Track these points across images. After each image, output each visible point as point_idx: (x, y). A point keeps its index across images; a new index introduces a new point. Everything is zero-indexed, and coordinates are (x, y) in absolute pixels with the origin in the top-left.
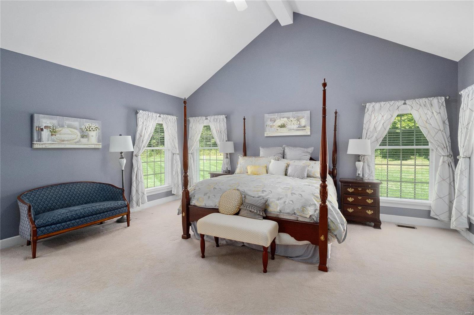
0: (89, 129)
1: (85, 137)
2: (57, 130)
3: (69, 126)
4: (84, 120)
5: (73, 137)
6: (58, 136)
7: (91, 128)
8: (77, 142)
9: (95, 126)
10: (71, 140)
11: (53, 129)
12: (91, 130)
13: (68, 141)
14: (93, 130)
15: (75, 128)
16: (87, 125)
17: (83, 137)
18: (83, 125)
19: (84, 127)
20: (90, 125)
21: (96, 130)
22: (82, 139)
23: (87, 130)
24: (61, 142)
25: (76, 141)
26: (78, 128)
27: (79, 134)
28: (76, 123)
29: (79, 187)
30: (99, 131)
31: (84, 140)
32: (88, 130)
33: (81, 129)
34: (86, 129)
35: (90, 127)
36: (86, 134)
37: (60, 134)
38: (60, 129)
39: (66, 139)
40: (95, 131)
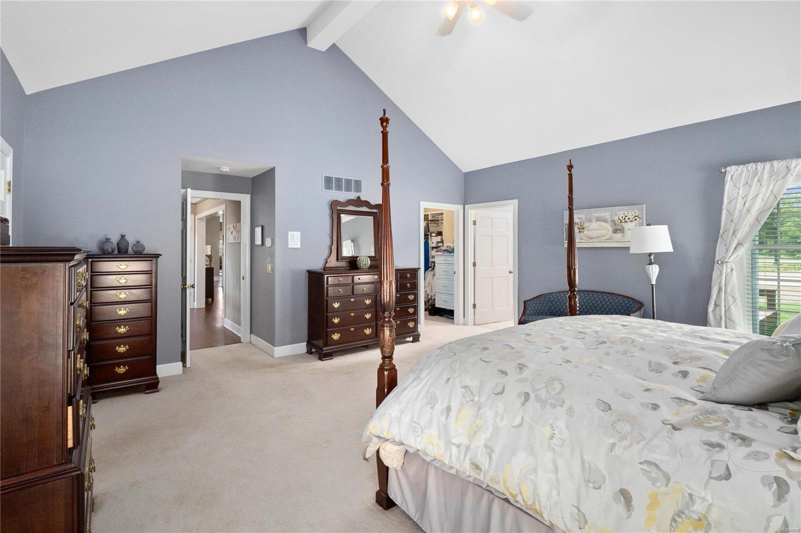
0: (625, 219)
1: (619, 231)
2: (585, 225)
3: (599, 219)
4: (617, 207)
5: (603, 232)
6: (586, 232)
7: (627, 218)
8: (608, 239)
9: (633, 214)
10: (600, 237)
11: (581, 226)
12: (627, 222)
13: (597, 238)
14: (630, 220)
15: (605, 221)
16: (621, 214)
17: (615, 231)
18: (616, 214)
19: (617, 218)
20: (626, 213)
21: (636, 220)
22: (614, 235)
23: (621, 222)
24: (589, 240)
25: (606, 237)
26: (609, 220)
27: (610, 229)
28: (606, 213)
29: (614, 300)
30: (640, 222)
31: (618, 236)
32: (623, 221)
33: (613, 221)
34: (619, 221)
35: (626, 216)
36: (620, 228)
37: (589, 230)
38: (587, 224)
39: (595, 236)
40: (634, 221)
